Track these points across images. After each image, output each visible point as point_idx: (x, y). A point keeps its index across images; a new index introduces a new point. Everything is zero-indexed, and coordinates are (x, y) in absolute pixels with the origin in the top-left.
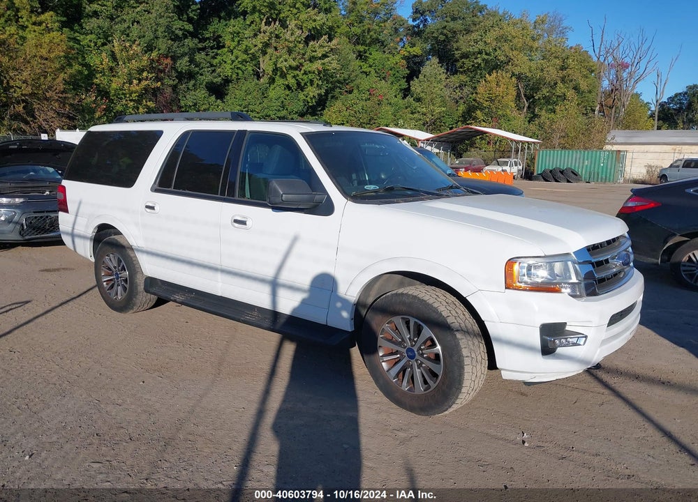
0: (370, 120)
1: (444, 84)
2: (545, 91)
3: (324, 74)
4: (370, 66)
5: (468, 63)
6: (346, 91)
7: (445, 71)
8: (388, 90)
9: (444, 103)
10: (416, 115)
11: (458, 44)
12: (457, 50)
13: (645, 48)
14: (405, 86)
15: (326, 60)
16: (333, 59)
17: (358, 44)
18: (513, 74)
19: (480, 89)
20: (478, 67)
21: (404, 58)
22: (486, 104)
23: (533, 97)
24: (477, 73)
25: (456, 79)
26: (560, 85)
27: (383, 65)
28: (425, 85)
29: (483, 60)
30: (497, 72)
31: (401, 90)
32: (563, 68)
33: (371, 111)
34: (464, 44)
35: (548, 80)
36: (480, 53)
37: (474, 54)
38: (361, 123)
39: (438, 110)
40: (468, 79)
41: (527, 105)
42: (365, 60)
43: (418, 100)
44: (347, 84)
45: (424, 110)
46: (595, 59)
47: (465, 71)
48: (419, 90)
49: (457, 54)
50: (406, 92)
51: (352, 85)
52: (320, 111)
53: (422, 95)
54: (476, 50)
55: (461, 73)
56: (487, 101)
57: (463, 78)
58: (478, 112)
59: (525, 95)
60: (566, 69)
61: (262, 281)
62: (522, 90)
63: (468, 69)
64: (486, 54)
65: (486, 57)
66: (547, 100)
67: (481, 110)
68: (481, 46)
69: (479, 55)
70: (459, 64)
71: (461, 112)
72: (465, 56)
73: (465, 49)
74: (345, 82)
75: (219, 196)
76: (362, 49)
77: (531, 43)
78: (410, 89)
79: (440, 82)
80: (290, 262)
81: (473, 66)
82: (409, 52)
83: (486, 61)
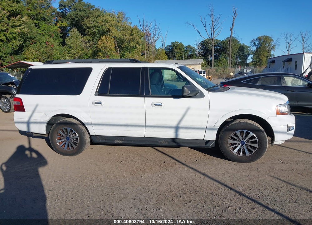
0: (48, 57)
1: (81, 40)
2: (126, 44)
3: (22, 34)
4: (42, 31)
5: (90, 31)
6: (32, 43)
7: (81, 34)
8: (55, 43)
9: (83, 49)
10: (70, 54)
11: (84, 22)
12: (84, 25)
13: (157, 27)
14: (61, 40)
15: (21, 27)
16: (25, 27)
17: (35, 20)
18: (112, 37)
19: (99, 43)
20: (95, 33)
21: (59, 27)
22: (103, 49)
23: (121, 47)
24: (95, 36)
25: (86, 38)
26: (131, 41)
27: (49, 30)
28: (72, 41)
29: (97, 30)
30: (105, 35)
31: (60, 43)
32: (131, 35)
33: (49, 53)
34: (87, 22)
35: (127, 39)
36: (95, 26)
37: (92, 27)
38: (44, 58)
39: (80, 52)
40: (91, 38)
41: (119, 50)
42: (39, 27)
43: (70, 47)
44: (32, 39)
45: (74, 52)
46: (142, 32)
47: (89, 35)
48: (70, 43)
49: (85, 27)
50: (64, 44)
51: (35, 40)
52: (20, 52)
53: (72, 45)
54: (93, 25)
55: (88, 35)
56: (103, 48)
57: (88, 37)
58: (100, 53)
59: (118, 46)
60: (133, 35)
61: (170, 127)
62: (116, 43)
63: (91, 34)
64: (98, 27)
65: (98, 29)
66: (127, 48)
67: (101, 52)
68: (95, 23)
69: (95, 28)
70: (86, 32)
71: (91, 53)
72: (88, 28)
73: (88, 25)
74: (31, 38)
75: (140, 95)
76: (37, 23)
77: (117, 24)
78: (65, 43)
79: (78, 39)
80: (186, 118)
81: (93, 32)
82: (61, 25)
83: (98, 30)
